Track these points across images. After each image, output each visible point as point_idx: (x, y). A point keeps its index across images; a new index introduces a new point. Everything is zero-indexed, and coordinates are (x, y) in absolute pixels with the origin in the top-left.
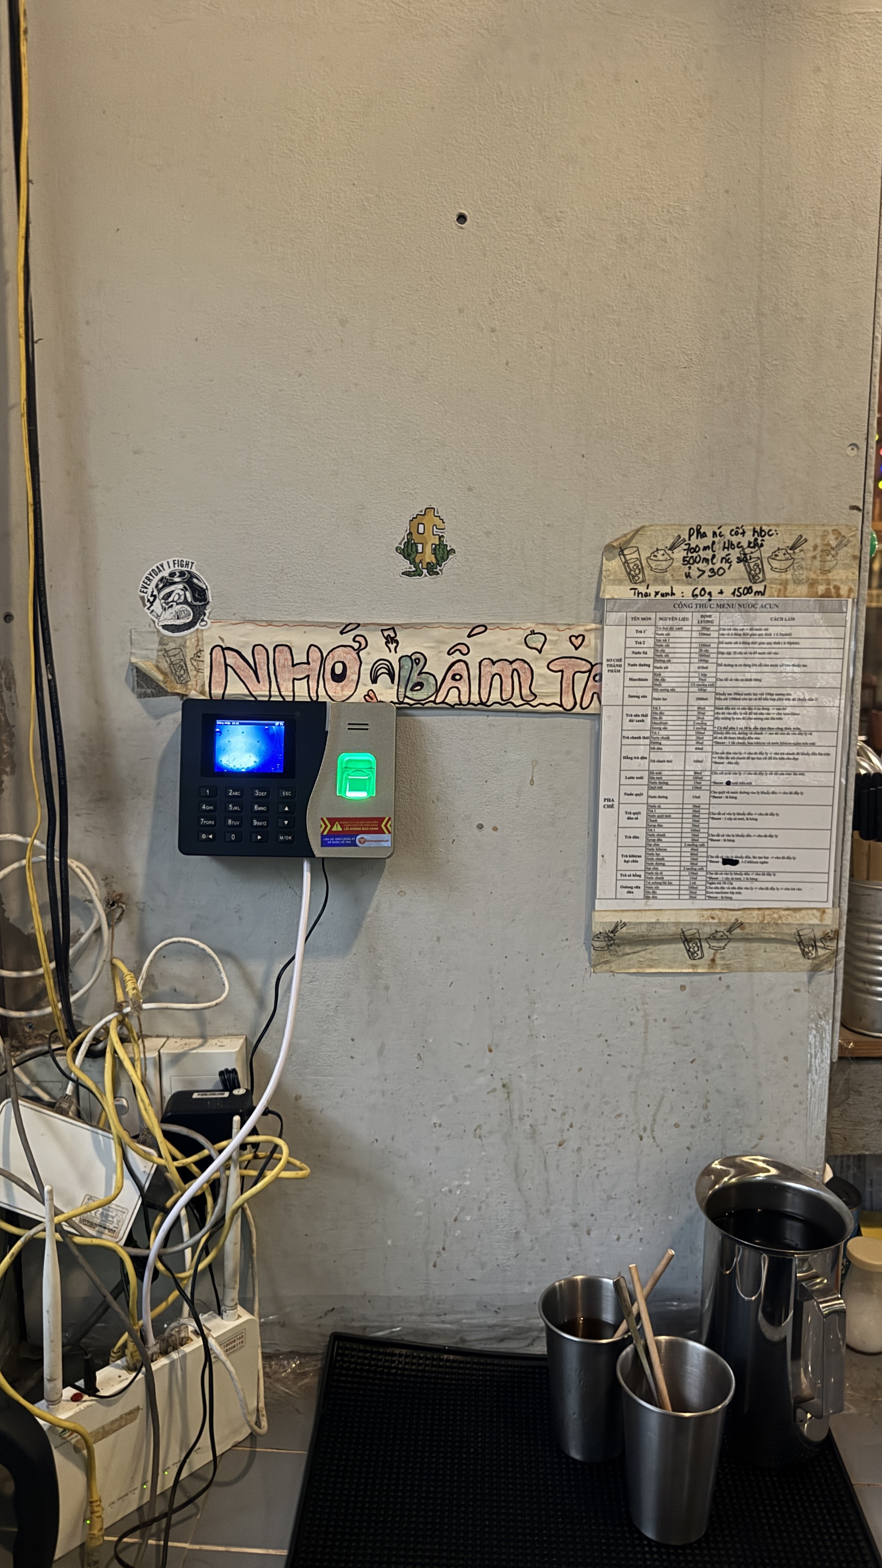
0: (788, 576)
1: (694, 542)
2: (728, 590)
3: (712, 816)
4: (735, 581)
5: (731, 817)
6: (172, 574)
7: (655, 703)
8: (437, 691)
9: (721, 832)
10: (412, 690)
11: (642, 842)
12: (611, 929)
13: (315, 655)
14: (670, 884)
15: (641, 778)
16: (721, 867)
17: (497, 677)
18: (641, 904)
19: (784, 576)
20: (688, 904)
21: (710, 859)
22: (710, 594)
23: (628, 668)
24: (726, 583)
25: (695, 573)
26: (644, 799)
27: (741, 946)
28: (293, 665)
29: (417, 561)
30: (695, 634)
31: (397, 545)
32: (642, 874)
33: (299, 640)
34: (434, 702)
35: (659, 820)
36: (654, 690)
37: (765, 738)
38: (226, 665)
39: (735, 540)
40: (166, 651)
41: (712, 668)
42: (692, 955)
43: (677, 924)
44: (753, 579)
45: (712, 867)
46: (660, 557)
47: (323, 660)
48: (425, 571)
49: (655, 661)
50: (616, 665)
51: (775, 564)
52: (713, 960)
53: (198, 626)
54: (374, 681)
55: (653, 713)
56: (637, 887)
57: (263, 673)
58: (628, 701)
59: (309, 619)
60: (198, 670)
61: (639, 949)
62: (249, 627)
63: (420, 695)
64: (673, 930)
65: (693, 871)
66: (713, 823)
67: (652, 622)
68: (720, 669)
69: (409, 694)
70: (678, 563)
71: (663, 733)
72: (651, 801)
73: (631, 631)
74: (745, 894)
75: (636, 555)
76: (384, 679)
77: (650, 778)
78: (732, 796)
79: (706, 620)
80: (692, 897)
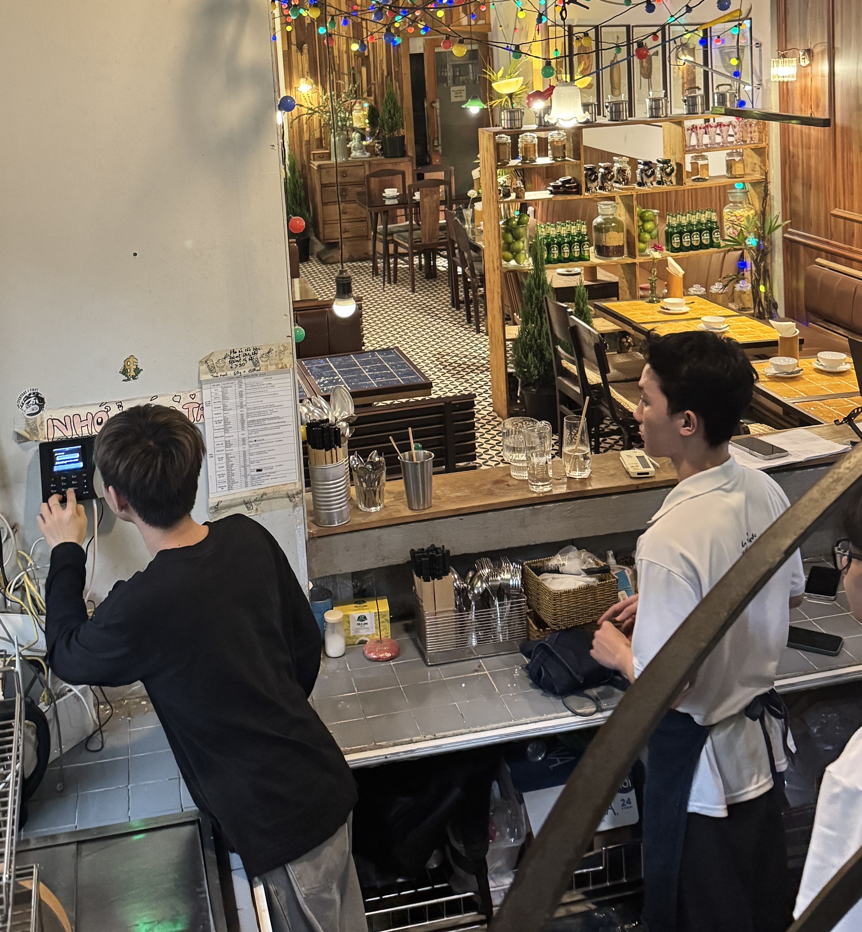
0: (268, 363)
2: (247, 371)
3: (251, 454)
4: (249, 367)
5: (258, 453)
6: (30, 394)
7: (225, 415)
9: (255, 460)
11: (225, 468)
12: (216, 504)
13: (90, 416)
14: (237, 483)
15: (223, 444)
16: (256, 473)
19: (266, 363)
20: (245, 489)
21: (252, 471)
22: (240, 373)
23: (213, 404)
24: (246, 368)
25: (234, 366)
26: (224, 452)
27: (267, 502)
28: (81, 421)
29: (128, 375)
30: (237, 388)
31: (120, 371)
32: (226, 481)
33: (83, 412)
35: (231, 459)
36: (224, 411)
37: (266, 422)
38: (54, 426)
39: (247, 353)
40: (28, 424)
41: (244, 399)
42: (249, 509)
43: (241, 497)
44: (255, 365)
45: (252, 474)
46: (221, 362)
47: (93, 418)
48: (132, 379)
49: (223, 400)
50: (209, 404)
51: (263, 359)
52: (257, 510)
53: (41, 413)
55: (224, 419)
56: (225, 486)
57: (69, 426)
58: (214, 416)
60: (42, 429)
61: (228, 510)
62: (62, 409)
64: (239, 500)
65: (246, 476)
66: (251, 457)
67: (220, 386)
68: (248, 399)
70: (228, 363)
71: (229, 426)
72: (227, 452)
73: (213, 390)
74: (266, 482)
75: (212, 363)
77: (226, 444)
78: (257, 445)
79: (240, 382)
80: (246, 486)
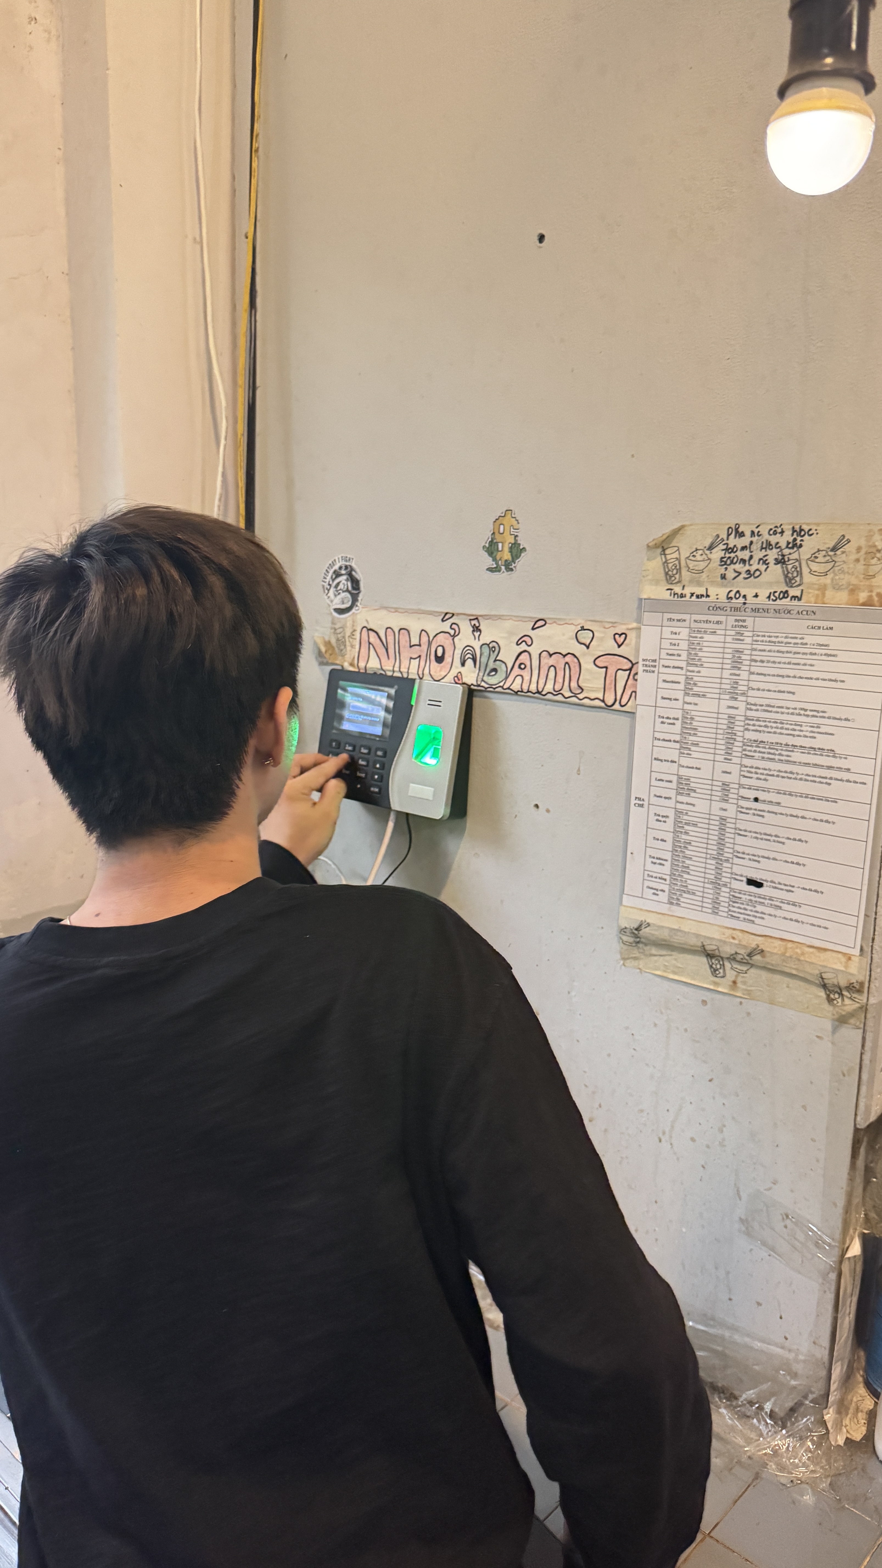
0: (828, 579)
1: (733, 541)
2: (764, 593)
3: (739, 832)
4: (770, 584)
5: (759, 836)
6: (340, 568)
7: (686, 707)
8: (507, 678)
9: (747, 850)
10: (488, 675)
11: (669, 846)
12: (636, 926)
13: (425, 639)
14: (694, 894)
15: (670, 782)
16: (744, 886)
17: (552, 668)
18: (665, 908)
19: (822, 580)
20: (711, 918)
21: (734, 877)
22: (744, 596)
23: (662, 670)
24: (762, 586)
25: (730, 574)
26: (672, 803)
27: (764, 975)
28: (411, 646)
29: (498, 558)
30: (729, 639)
31: (483, 544)
32: (668, 878)
33: (415, 625)
34: (502, 687)
35: (686, 827)
36: (687, 694)
37: (796, 756)
38: (370, 643)
39: (773, 539)
40: (335, 629)
41: (744, 675)
42: (714, 972)
43: (697, 936)
44: (789, 581)
45: (736, 885)
46: (699, 558)
47: (430, 643)
48: (503, 568)
49: (688, 664)
50: (651, 666)
51: (815, 567)
52: (735, 982)
53: (353, 611)
54: (463, 664)
55: (684, 717)
56: (663, 891)
57: (391, 651)
58: (661, 702)
59: (423, 608)
60: (352, 646)
61: (664, 952)
62: (384, 612)
63: (493, 680)
64: (693, 941)
65: (717, 884)
66: (739, 840)
67: (687, 624)
68: (753, 677)
69: (485, 678)
70: (716, 562)
71: (691, 738)
72: (679, 806)
73: (667, 632)
74: (768, 920)
75: (676, 555)
76: (469, 663)
77: (679, 783)
78: (760, 814)
79: (740, 625)
80: (715, 912)
